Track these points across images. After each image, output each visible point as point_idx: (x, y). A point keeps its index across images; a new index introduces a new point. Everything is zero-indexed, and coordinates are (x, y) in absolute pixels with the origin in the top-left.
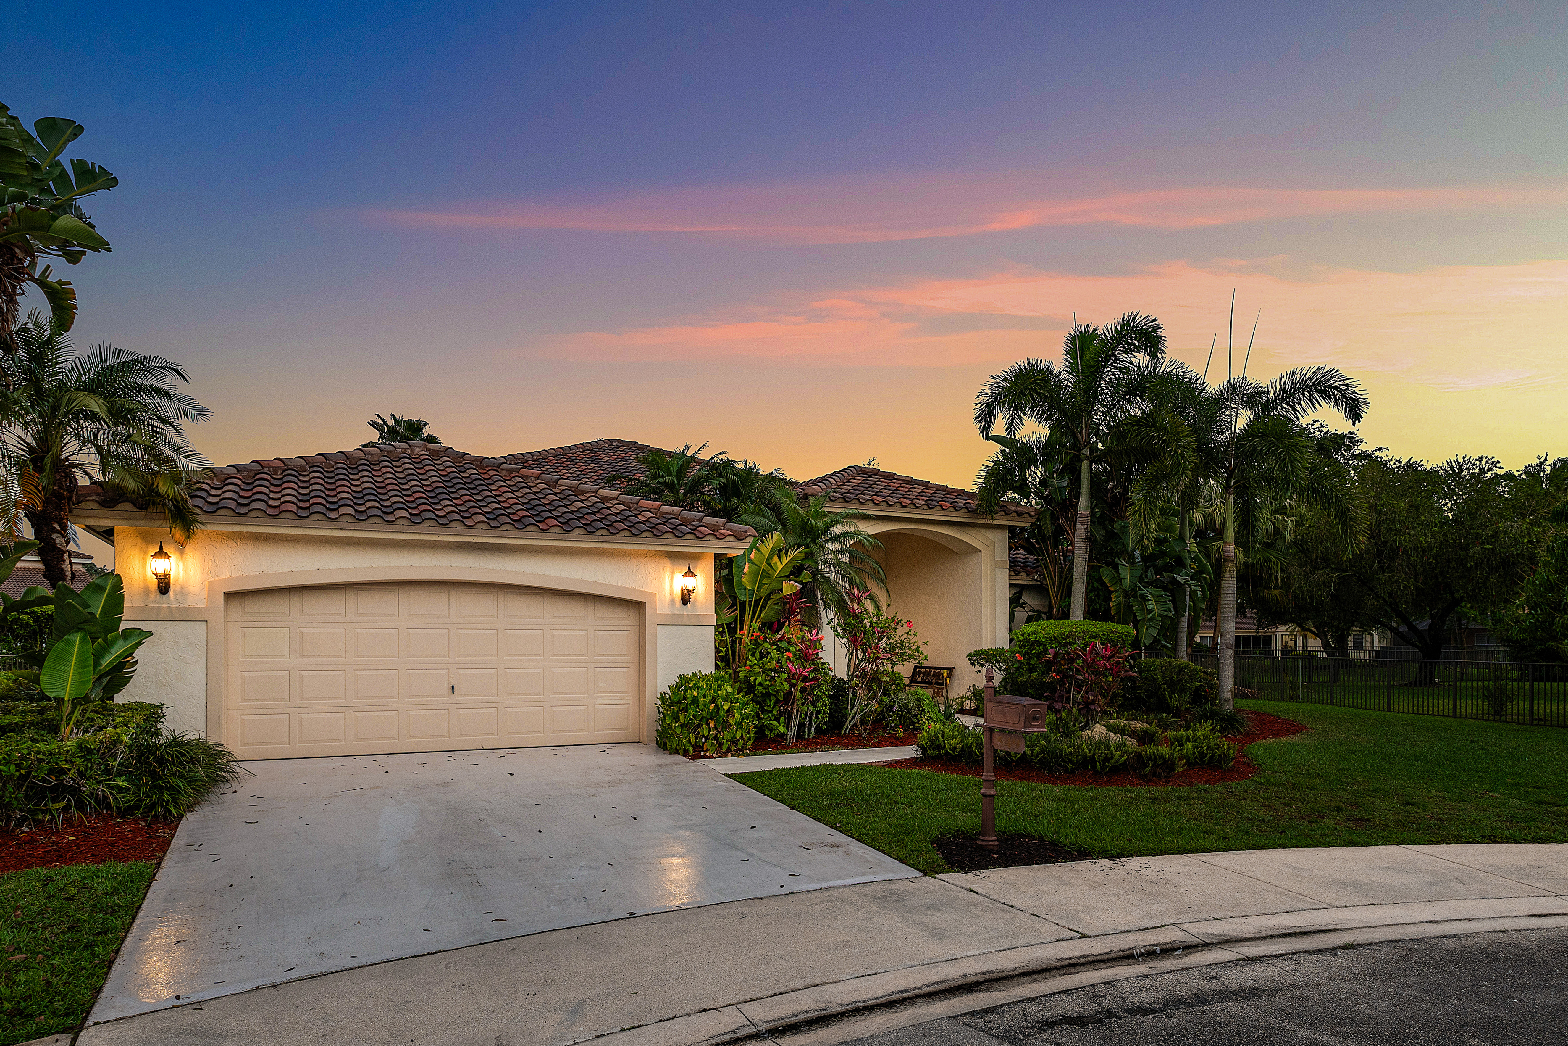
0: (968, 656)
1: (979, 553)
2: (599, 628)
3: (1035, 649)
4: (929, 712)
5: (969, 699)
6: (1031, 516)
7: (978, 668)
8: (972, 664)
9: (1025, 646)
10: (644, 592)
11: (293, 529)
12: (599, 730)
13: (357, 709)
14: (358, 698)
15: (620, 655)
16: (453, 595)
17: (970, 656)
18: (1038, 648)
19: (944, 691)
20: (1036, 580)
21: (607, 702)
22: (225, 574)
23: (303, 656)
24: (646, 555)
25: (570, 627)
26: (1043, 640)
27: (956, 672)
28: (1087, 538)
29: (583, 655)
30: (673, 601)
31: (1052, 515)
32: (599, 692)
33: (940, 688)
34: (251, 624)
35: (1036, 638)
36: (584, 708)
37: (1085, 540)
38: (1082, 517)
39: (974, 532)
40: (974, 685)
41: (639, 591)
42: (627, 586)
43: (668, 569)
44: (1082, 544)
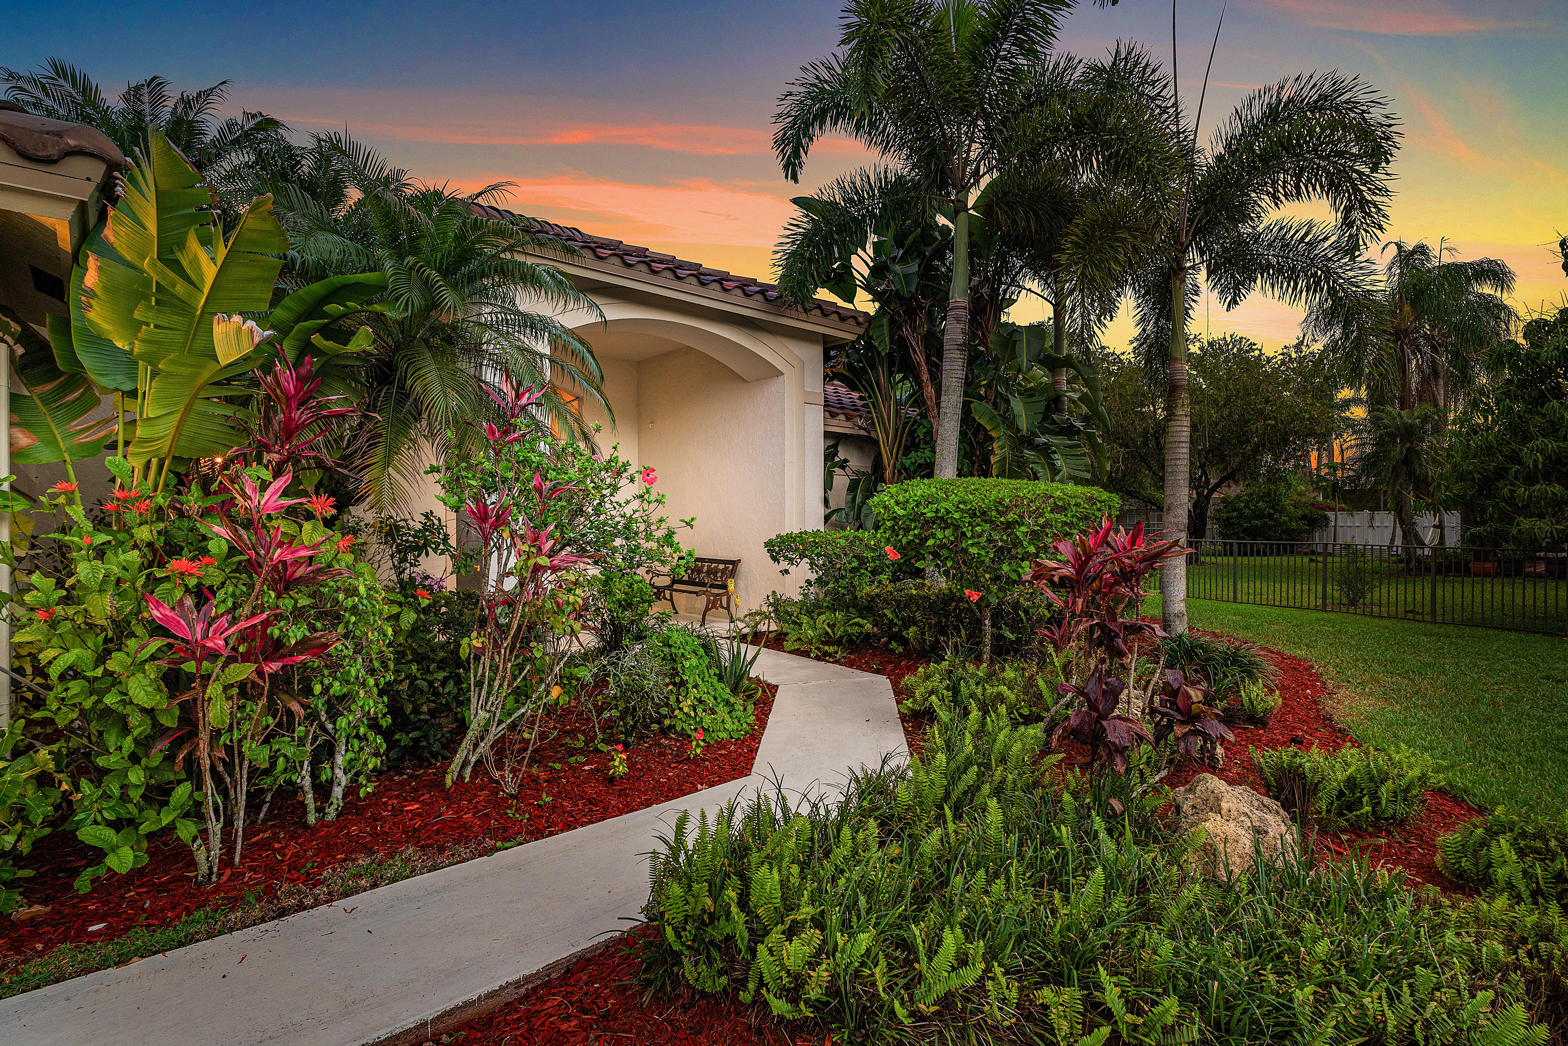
0: (766, 545)
1: (781, 378)
3: (933, 536)
4: (696, 686)
5: (766, 617)
6: (859, 324)
7: (784, 565)
8: (775, 559)
9: (907, 530)
17: (769, 545)
18: (939, 535)
19: (724, 599)
20: (861, 428)
26: (957, 516)
27: (742, 568)
28: (964, 344)
31: (892, 321)
33: (717, 595)
35: (937, 511)
37: (960, 347)
38: (957, 308)
39: (772, 341)
40: (774, 593)
44: (957, 354)
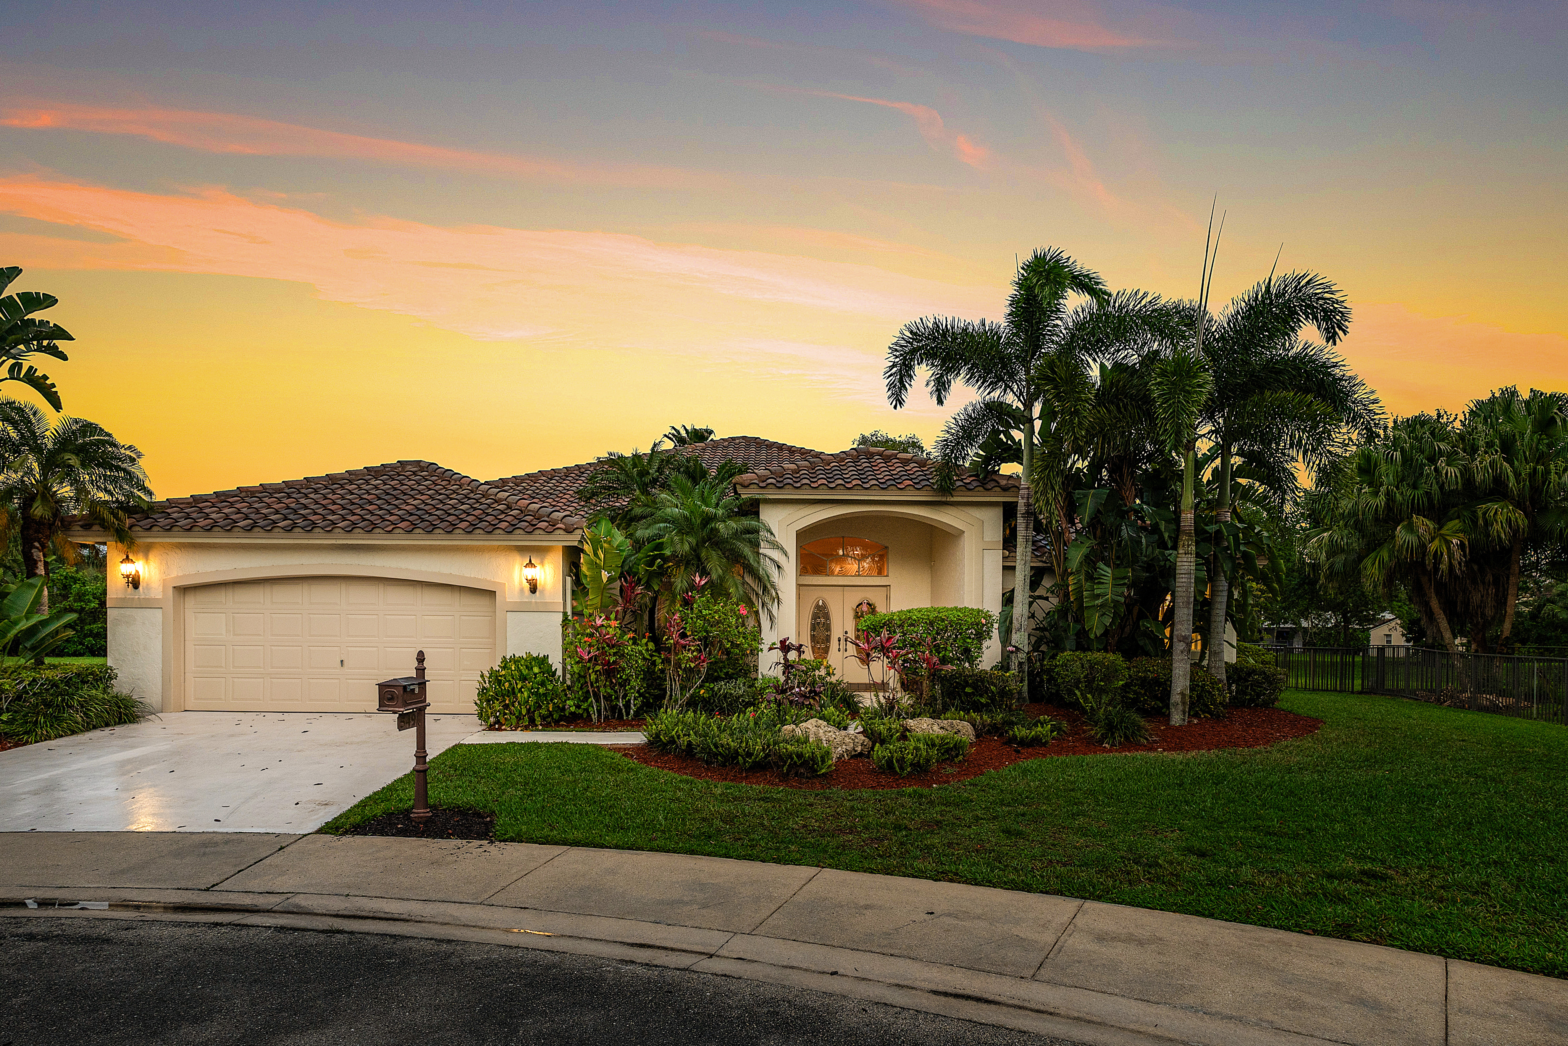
2: (465, 614)
10: (495, 582)
11: (205, 539)
12: (463, 702)
13: (273, 676)
14: (272, 668)
15: (482, 638)
16: (343, 586)
21: (469, 678)
22: (174, 574)
23: (235, 635)
24: (498, 549)
25: (441, 613)
28: (1027, 513)
29: (451, 637)
30: (522, 590)
32: (463, 670)
34: (202, 611)
36: (451, 682)
37: (1025, 515)
41: (490, 581)
42: (480, 577)
43: (518, 561)
44: (1022, 520)
